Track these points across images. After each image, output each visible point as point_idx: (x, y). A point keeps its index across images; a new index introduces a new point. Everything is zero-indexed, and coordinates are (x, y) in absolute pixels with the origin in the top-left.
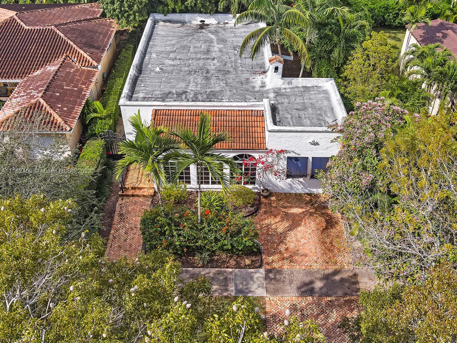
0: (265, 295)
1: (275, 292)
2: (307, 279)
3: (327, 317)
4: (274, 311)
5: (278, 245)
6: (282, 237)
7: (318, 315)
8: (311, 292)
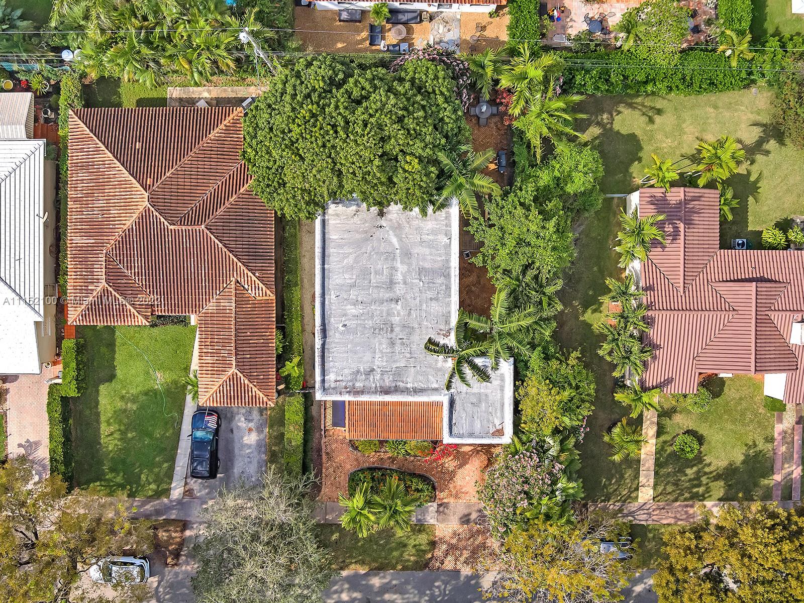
0: (436, 523)
1: (443, 521)
2: (466, 512)
3: (474, 540)
4: (441, 536)
5: (448, 482)
6: (452, 475)
7: (470, 538)
8: (467, 522)
